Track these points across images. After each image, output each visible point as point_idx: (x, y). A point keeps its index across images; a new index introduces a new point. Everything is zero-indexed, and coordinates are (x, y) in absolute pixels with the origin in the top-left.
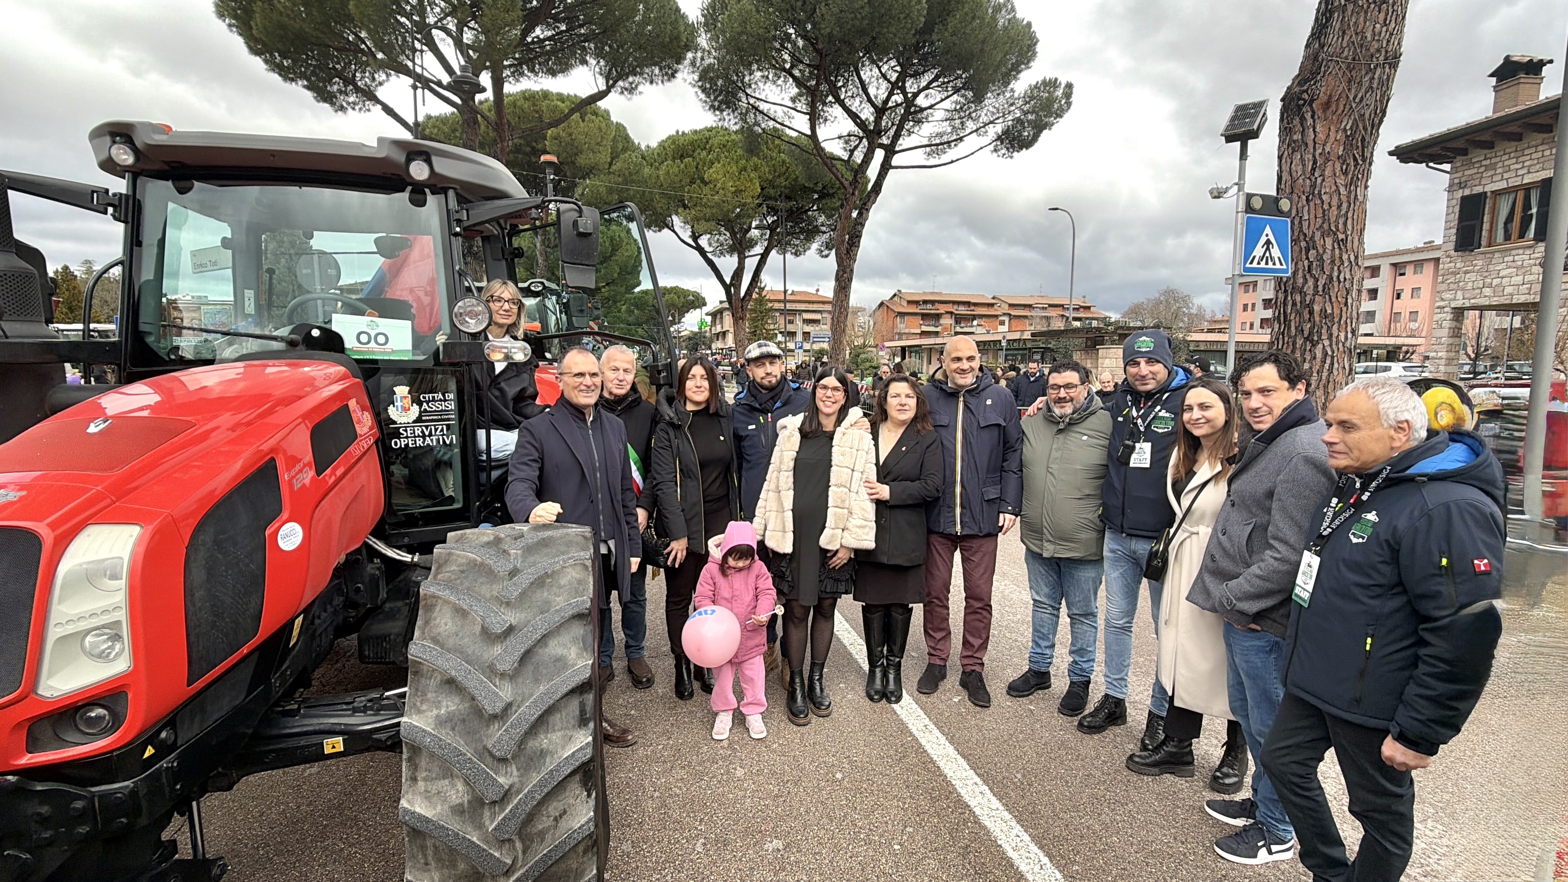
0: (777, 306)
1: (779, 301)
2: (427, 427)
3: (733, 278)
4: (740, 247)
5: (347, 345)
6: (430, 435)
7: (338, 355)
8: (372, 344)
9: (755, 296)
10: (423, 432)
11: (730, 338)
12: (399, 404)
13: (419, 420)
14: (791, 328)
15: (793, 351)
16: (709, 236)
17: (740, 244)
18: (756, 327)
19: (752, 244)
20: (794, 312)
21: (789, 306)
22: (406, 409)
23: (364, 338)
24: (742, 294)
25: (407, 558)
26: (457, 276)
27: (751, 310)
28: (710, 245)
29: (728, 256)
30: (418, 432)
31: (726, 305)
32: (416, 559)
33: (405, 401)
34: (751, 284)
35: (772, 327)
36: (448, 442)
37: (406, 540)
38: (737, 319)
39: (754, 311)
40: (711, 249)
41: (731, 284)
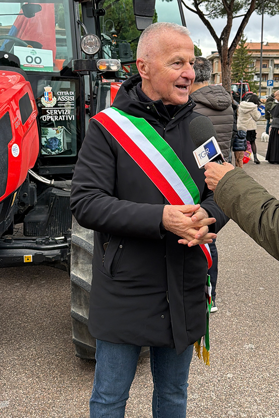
0: (254, 54)
1: (257, 51)
2: (60, 110)
3: (223, 34)
4: (229, 9)
5: (21, 64)
6: (62, 114)
7: (17, 68)
8: (34, 63)
9: (238, 47)
10: (58, 112)
11: (218, 79)
12: (46, 96)
13: (56, 106)
14: (265, 71)
15: (265, 88)
16: (206, 3)
17: (230, 7)
18: (238, 70)
19: (239, 7)
20: (267, 59)
21: (264, 54)
22: (50, 100)
23: (30, 60)
24: (229, 46)
25: (48, 182)
26: (77, 24)
27: (235, 58)
28: (207, 9)
29: (220, 18)
30: (56, 113)
31: (217, 55)
32: (52, 183)
33: (50, 95)
34: (236, 38)
35: (250, 70)
36: (70, 119)
37: (48, 172)
38: (225, 64)
39: (237, 58)
40: (208, 13)
41: (221, 38)
